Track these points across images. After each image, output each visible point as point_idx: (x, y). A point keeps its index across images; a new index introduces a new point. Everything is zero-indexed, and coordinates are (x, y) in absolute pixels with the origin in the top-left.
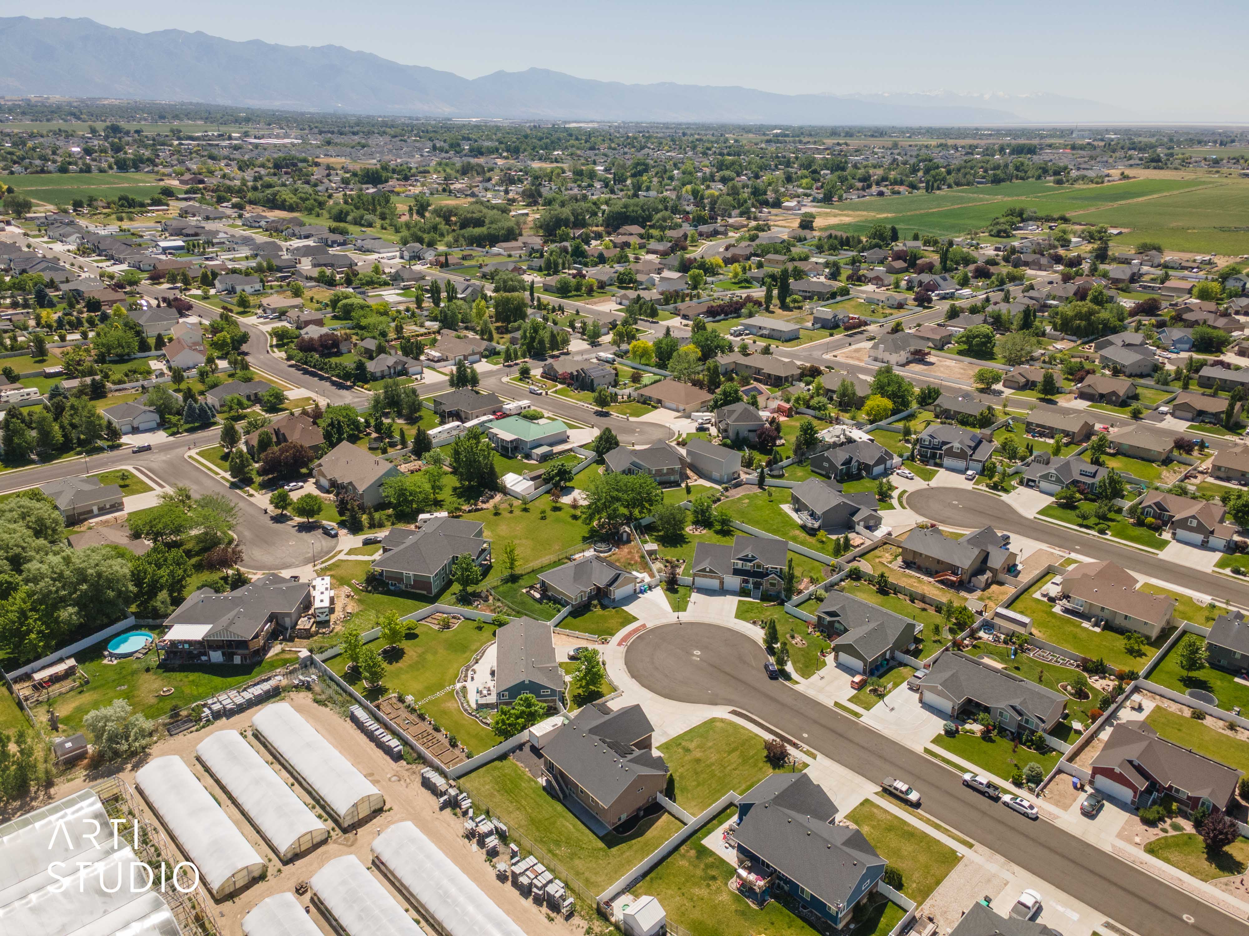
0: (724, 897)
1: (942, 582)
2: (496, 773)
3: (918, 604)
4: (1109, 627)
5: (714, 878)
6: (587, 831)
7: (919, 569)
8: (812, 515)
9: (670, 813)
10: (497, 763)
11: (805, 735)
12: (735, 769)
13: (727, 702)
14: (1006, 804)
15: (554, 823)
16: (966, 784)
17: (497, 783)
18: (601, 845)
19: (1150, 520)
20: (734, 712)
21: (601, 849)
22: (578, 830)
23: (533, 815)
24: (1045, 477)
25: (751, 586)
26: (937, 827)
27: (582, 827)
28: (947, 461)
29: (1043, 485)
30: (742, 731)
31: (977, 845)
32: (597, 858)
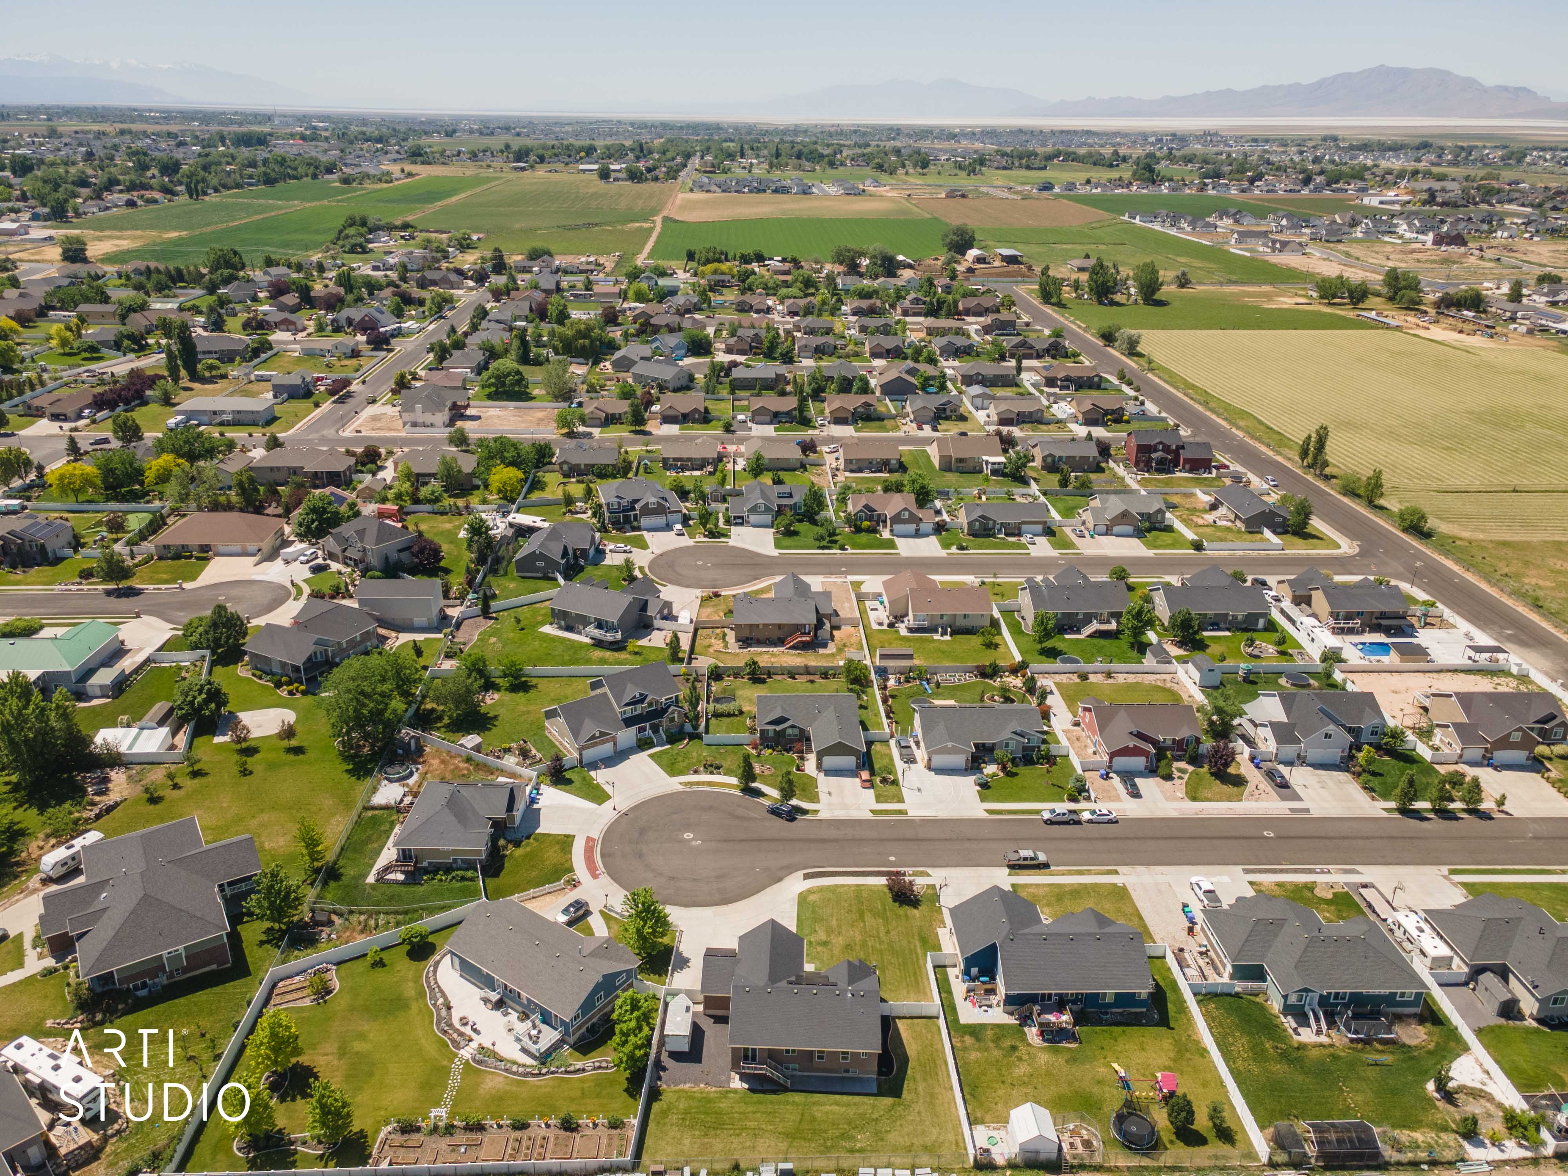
0: (1044, 1058)
1: (793, 648)
2: (673, 1118)
3: (802, 679)
4: (957, 631)
5: (1014, 1048)
6: (857, 1099)
7: (760, 642)
8: (600, 625)
9: (900, 1018)
10: (656, 1107)
11: (892, 859)
12: (888, 932)
13: (790, 870)
14: (1090, 821)
15: (814, 1119)
16: (1050, 822)
17: (692, 1127)
18: (888, 1101)
19: (866, 524)
20: (807, 877)
21: (893, 1105)
22: (848, 1105)
23: (780, 1130)
24: (754, 510)
25: (649, 732)
26: (1080, 873)
27: (845, 1098)
28: (644, 522)
29: (753, 518)
30: (839, 890)
31: (1120, 869)
32: (901, 1117)
